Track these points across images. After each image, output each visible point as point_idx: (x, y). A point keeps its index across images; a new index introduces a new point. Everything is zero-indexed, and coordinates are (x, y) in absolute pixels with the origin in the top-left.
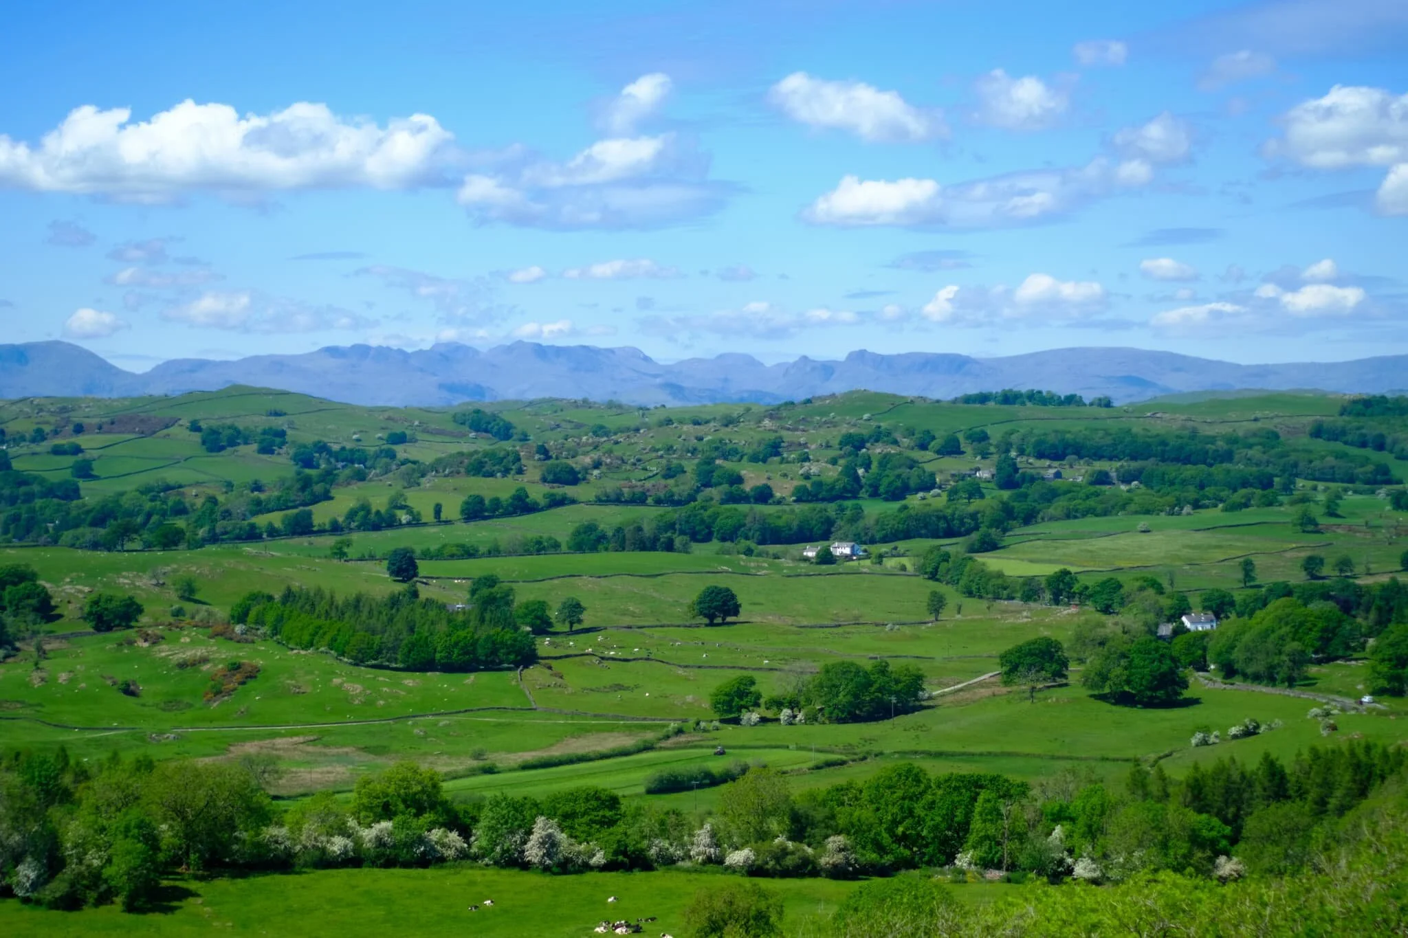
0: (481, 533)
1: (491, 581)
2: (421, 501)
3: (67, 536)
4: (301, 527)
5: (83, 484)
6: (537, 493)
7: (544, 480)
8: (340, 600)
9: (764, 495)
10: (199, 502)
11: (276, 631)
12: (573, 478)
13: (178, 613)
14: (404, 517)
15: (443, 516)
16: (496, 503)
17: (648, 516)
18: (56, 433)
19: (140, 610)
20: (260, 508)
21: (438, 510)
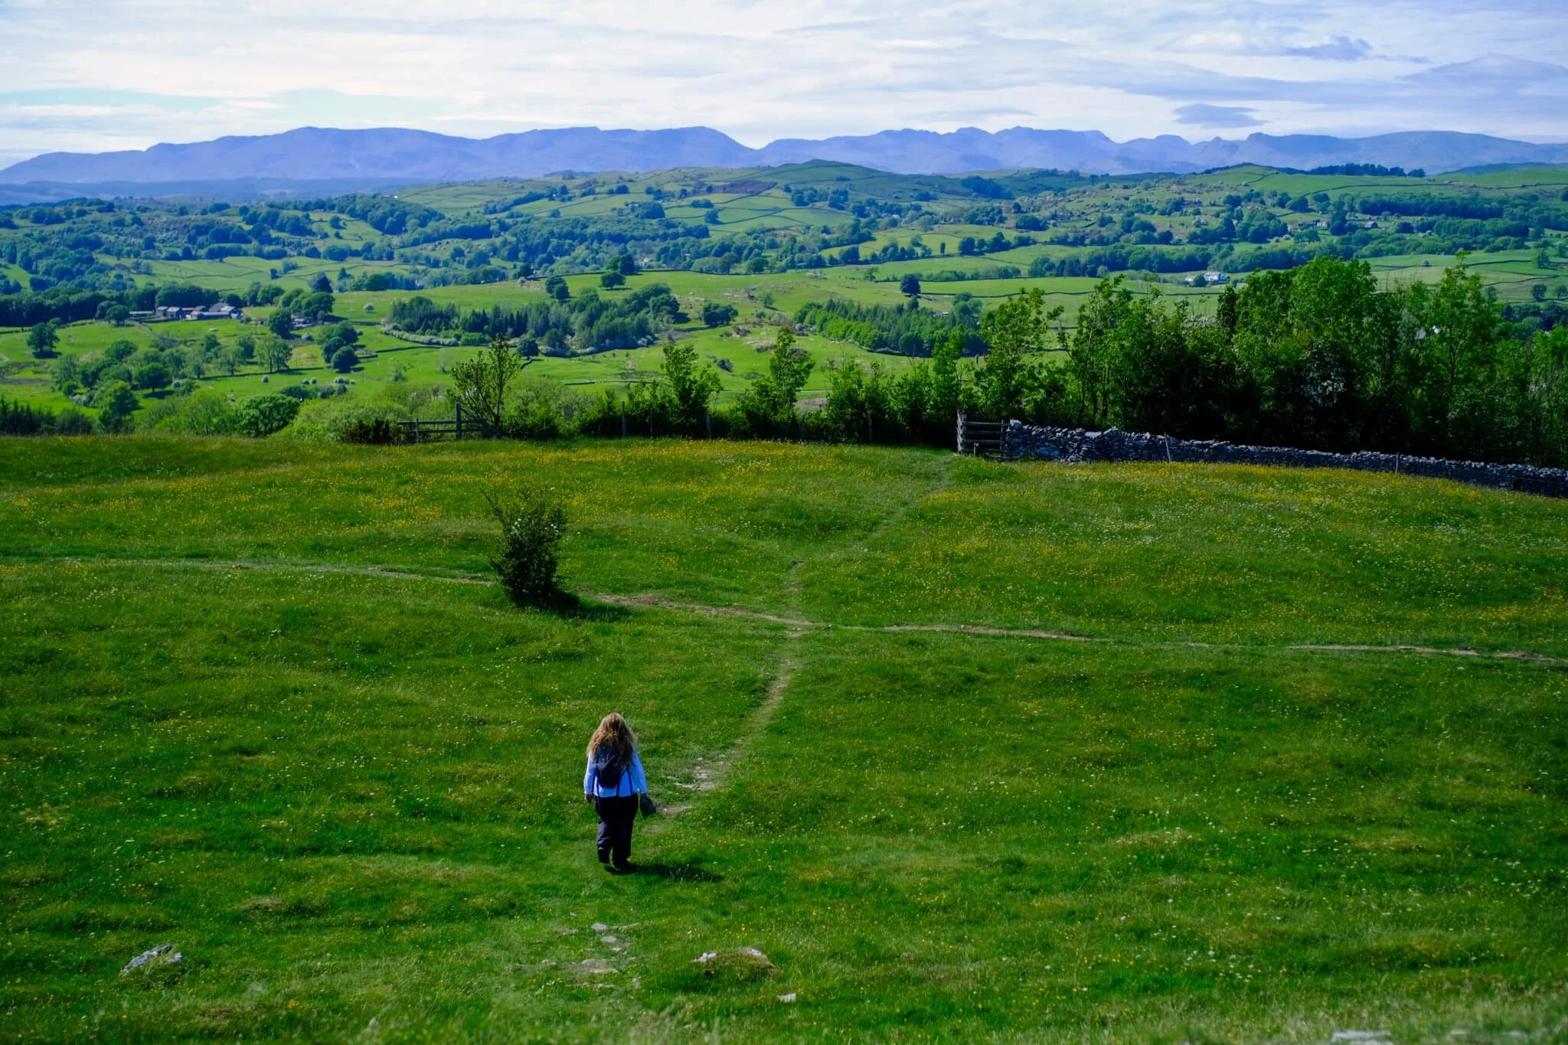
0: (969, 264)
1: (967, 297)
2: (932, 241)
3: (697, 263)
4: (852, 258)
5: (711, 227)
6: (1010, 235)
7: (1018, 227)
8: (864, 307)
9: (1166, 238)
10: (785, 240)
11: (822, 329)
12: (1038, 225)
13: (761, 315)
14: (919, 251)
15: (947, 251)
16: (982, 243)
17: (1084, 253)
18: (695, 193)
19: (736, 313)
20: (826, 245)
21: (943, 246)
